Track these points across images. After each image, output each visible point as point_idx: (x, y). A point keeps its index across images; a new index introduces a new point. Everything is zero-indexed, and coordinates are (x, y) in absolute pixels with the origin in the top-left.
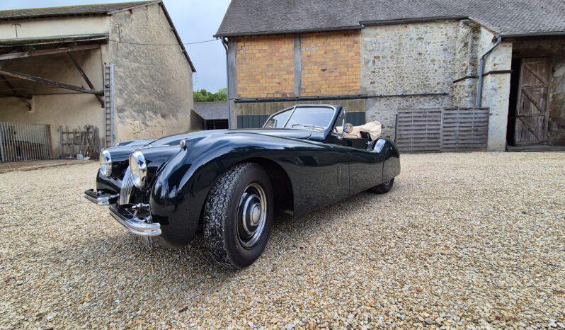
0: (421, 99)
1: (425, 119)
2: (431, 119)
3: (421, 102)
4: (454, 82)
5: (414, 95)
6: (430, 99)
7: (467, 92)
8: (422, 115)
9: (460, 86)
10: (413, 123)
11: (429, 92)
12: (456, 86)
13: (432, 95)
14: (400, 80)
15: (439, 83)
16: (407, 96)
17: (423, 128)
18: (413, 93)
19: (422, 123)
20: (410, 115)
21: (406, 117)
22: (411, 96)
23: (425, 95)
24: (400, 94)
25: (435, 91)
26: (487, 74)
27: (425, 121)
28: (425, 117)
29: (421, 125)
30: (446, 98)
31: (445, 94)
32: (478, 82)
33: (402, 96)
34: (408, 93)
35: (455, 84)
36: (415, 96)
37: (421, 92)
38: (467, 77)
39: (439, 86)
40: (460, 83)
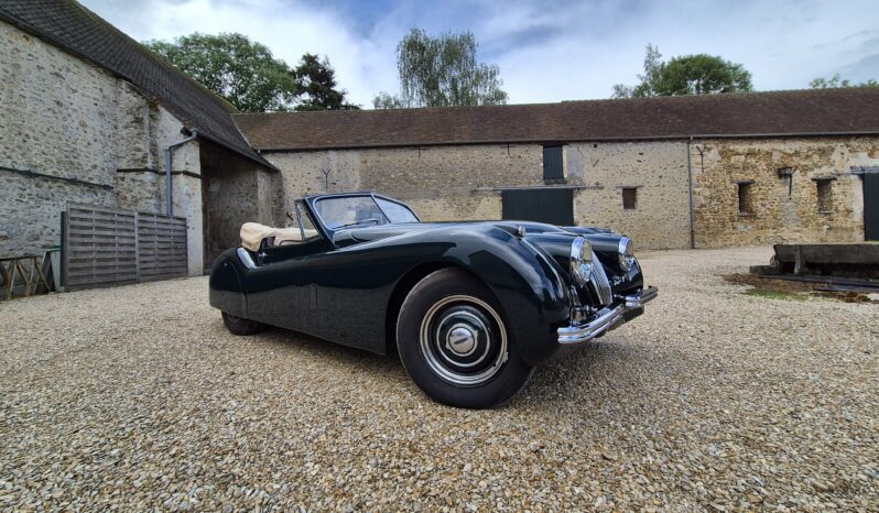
0: (67, 188)
1: (112, 226)
2: (122, 226)
3: (66, 194)
4: (119, 171)
5: (51, 177)
6: (82, 191)
7: (149, 191)
8: (109, 218)
9: (133, 180)
10: (94, 232)
11: (79, 178)
12: (123, 179)
13: (86, 184)
14: (20, 138)
15: (95, 167)
16: (37, 175)
17: (111, 241)
18: (49, 172)
19: (109, 233)
20: (89, 216)
21: (81, 219)
22: (46, 178)
23: (73, 182)
24: (22, 168)
25: (90, 179)
26: (178, 173)
27: (114, 230)
28: (113, 222)
29: (107, 237)
30: (109, 194)
31: (107, 187)
32: (163, 180)
33: (29, 174)
34: (40, 171)
35: (121, 175)
36: (55, 179)
37: (65, 174)
38: (146, 169)
39: (96, 172)
40: (132, 175)
